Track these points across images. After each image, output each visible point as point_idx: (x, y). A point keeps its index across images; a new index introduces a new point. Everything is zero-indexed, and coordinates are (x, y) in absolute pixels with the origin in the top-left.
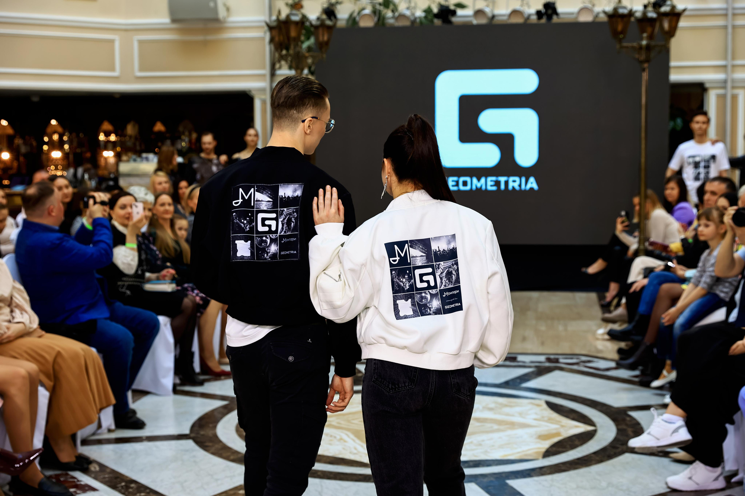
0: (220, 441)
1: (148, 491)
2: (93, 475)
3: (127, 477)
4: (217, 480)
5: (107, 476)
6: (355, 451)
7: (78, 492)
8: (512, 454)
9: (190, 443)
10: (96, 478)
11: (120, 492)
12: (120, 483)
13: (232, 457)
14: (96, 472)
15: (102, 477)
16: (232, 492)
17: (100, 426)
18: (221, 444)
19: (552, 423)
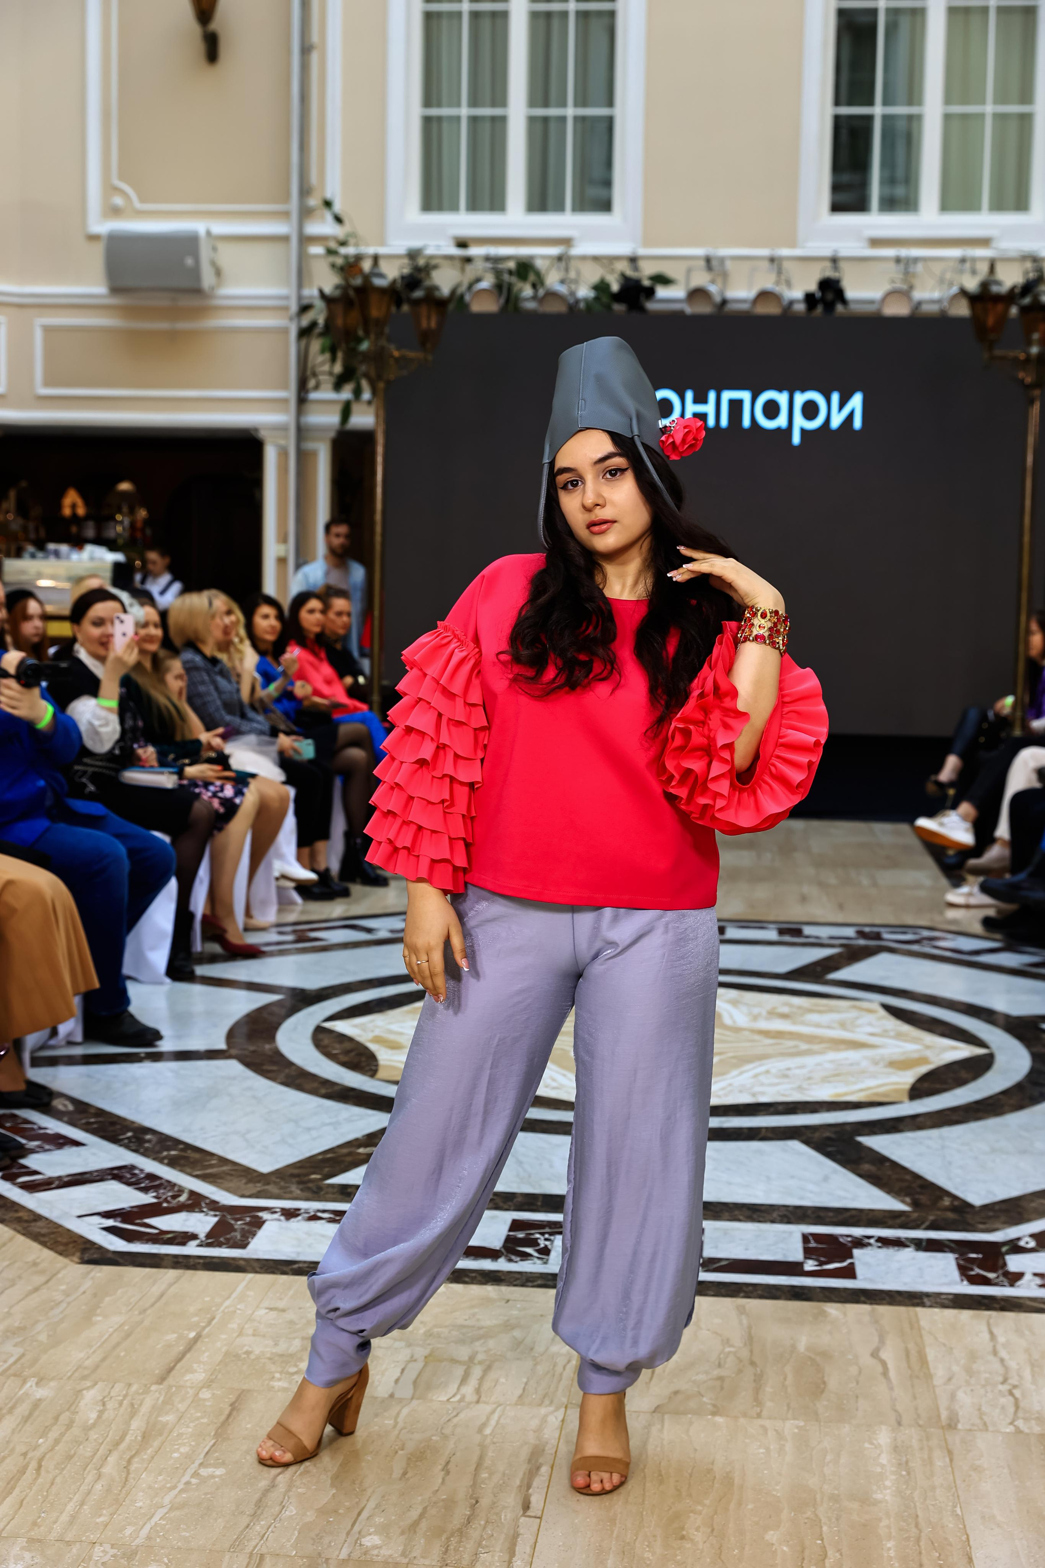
0: (290, 1064)
1: (181, 1146)
2: (66, 1119)
3: (133, 1122)
4: (309, 1129)
5: (92, 1120)
6: (554, 1084)
7: (47, 1147)
8: (853, 1093)
9: (233, 1067)
10: (72, 1123)
11: (127, 1147)
12: (124, 1134)
13: (323, 1091)
14: (68, 1113)
15: (84, 1121)
16: (345, 1151)
17: (54, 1033)
18: (294, 1068)
19: (906, 1041)
